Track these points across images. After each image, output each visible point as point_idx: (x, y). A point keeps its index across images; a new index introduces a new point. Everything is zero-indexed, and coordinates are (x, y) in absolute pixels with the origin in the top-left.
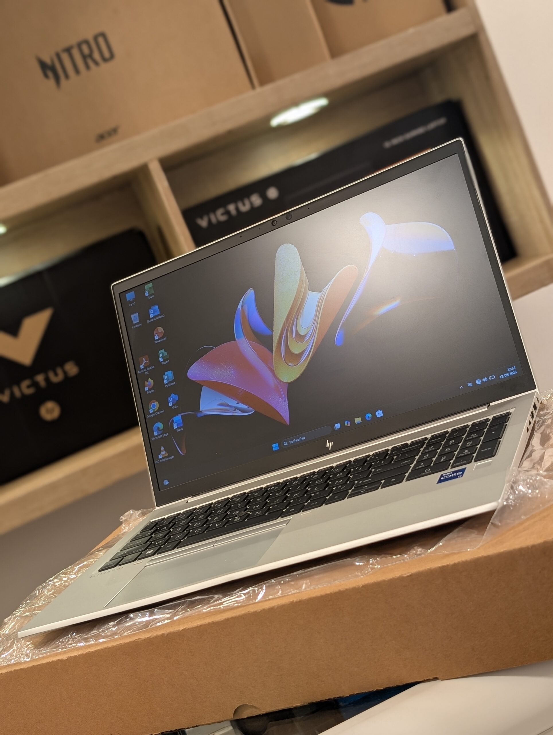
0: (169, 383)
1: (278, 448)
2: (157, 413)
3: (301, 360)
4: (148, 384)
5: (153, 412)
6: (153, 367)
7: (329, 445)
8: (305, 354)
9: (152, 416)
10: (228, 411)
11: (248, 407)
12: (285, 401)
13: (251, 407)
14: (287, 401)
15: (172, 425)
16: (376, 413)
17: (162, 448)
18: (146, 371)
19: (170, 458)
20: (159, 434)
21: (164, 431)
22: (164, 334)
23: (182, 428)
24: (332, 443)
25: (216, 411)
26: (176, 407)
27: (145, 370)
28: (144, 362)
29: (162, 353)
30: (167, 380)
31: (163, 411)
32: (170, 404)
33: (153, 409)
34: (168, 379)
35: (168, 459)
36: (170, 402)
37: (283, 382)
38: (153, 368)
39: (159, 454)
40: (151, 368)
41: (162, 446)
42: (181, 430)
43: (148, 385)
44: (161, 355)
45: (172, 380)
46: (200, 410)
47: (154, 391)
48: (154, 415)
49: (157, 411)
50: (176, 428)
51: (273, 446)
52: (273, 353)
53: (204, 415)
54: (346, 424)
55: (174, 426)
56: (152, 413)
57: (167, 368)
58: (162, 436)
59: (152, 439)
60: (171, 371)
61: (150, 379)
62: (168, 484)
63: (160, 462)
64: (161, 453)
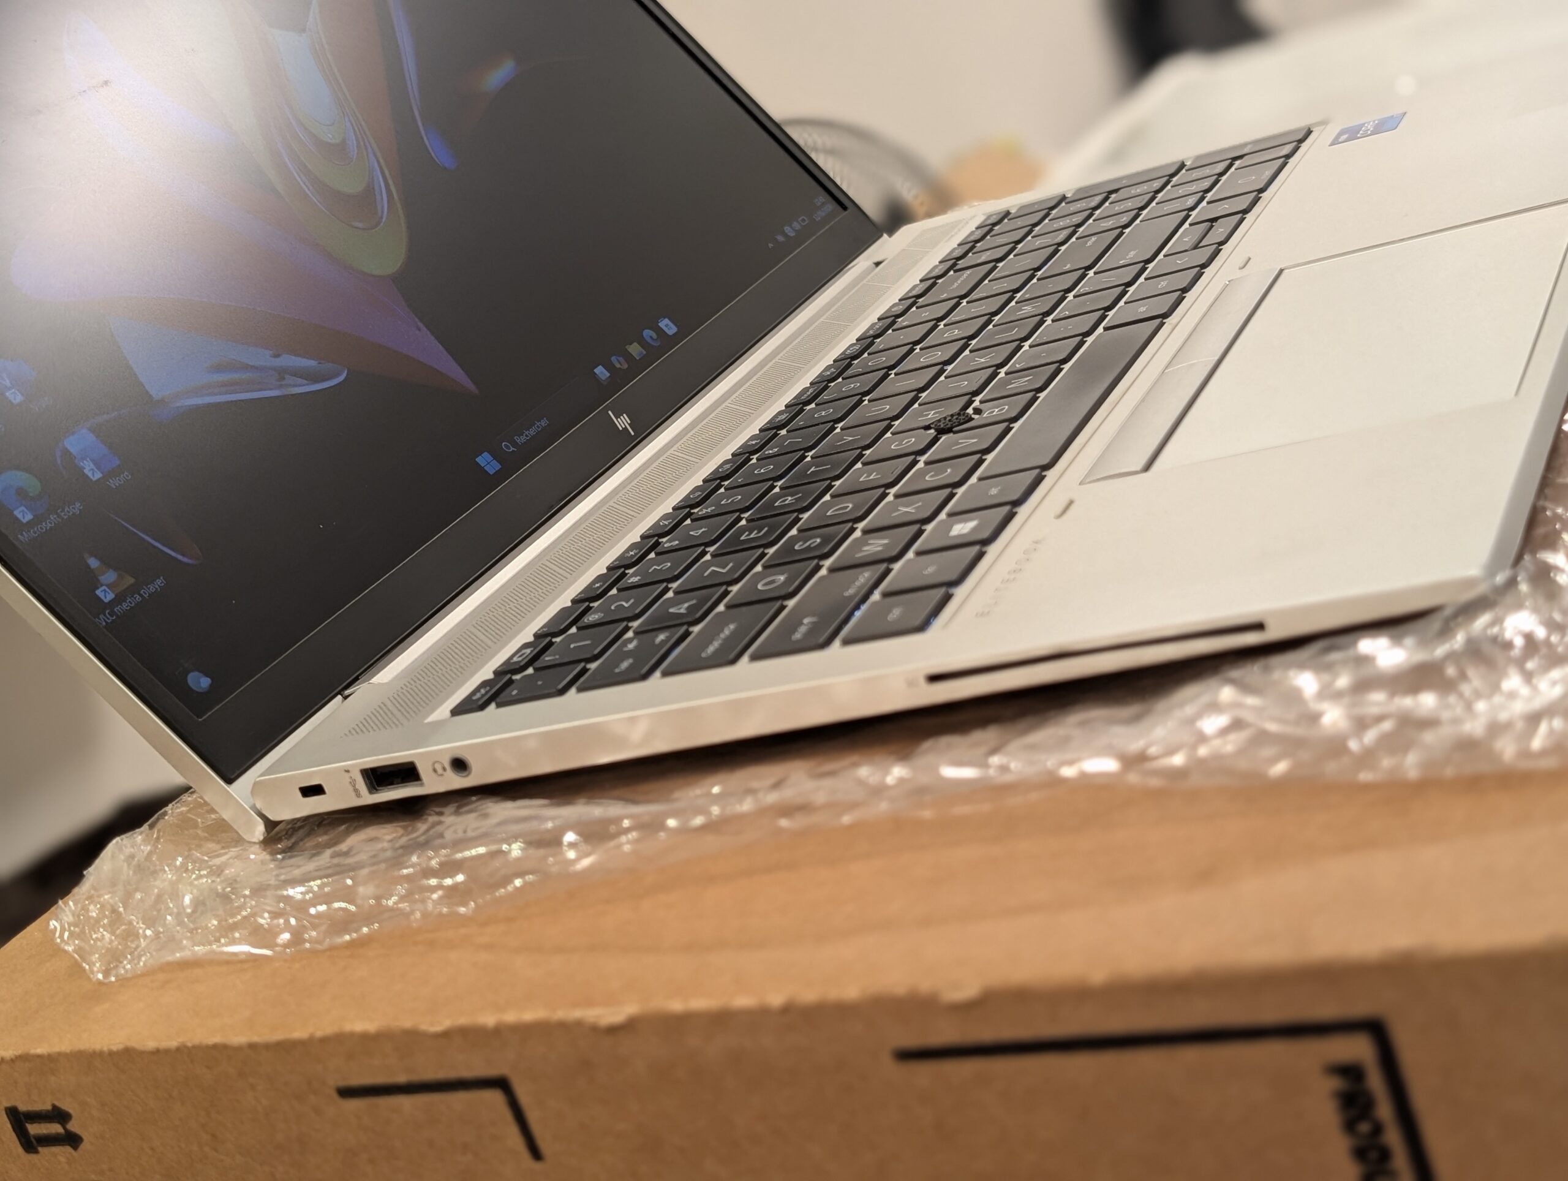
3: (380, 211)
7: (623, 423)
8: (378, 193)
10: (262, 382)
11: (320, 363)
13: (325, 361)
14: (426, 328)
15: (77, 471)
17: (93, 563)
19: (151, 589)
21: (55, 496)
23: (128, 472)
24: (625, 415)
26: (48, 400)
32: (14, 396)
35: (146, 595)
37: (374, 276)
39: (96, 587)
41: (86, 554)
42: (124, 478)
46: (156, 399)
50: (100, 474)
53: (184, 409)
58: (59, 516)
62: (212, 685)
63: (118, 616)
64: (98, 580)
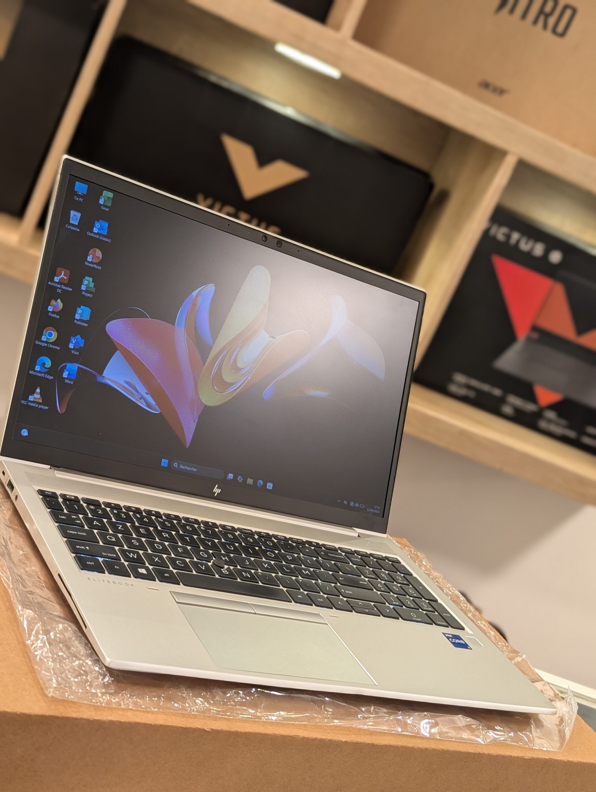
0: (80, 320)
1: (166, 465)
2: (51, 345)
3: (226, 391)
4: (54, 304)
5: (46, 341)
6: (70, 289)
7: (217, 491)
8: (233, 387)
9: (43, 345)
10: (133, 395)
11: (156, 405)
12: (194, 422)
13: (158, 406)
14: (196, 423)
15: (62, 371)
16: (268, 483)
17: (38, 390)
18: (60, 288)
19: (43, 407)
20: (41, 370)
21: (50, 371)
22: (100, 261)
23: (73, 382)
24: (220, 490)
25: (120, 386)
26: (77, 353)
27: (59, 286)
28: (61, 276)
29: (89, 281)
30: (79, 315)
31: (59, 348)
32: (71, 346)
33: (47, 338)
34: (81, 315)
35: (39, 407)
36: (72, 343)
37: (201, 401)
38: (69, 291)
39: (31, 395)
40: (66, 288)
41: (39, 387)
42: (70, 382)
43: (54, 306)
44: (86, 282)
45: (86, 320)
46: (102, 375)
47: (58, 317)
48: (46, 344)
49: (52, 343)
50: (66, 377)
51: (163, 460)
52: (204, 365)
53: (106, 383)
54: (238, 479)
55: (64, 374)
56: (43, 342)
57: (86, 302)
58: (45, 376)
59: (30, 371)
60: (90, 309)
61: (59, 301)
62: (26, 436)
63: (27, 404)
64: (34, 394)
